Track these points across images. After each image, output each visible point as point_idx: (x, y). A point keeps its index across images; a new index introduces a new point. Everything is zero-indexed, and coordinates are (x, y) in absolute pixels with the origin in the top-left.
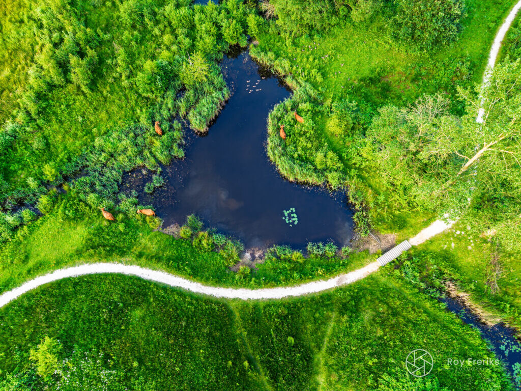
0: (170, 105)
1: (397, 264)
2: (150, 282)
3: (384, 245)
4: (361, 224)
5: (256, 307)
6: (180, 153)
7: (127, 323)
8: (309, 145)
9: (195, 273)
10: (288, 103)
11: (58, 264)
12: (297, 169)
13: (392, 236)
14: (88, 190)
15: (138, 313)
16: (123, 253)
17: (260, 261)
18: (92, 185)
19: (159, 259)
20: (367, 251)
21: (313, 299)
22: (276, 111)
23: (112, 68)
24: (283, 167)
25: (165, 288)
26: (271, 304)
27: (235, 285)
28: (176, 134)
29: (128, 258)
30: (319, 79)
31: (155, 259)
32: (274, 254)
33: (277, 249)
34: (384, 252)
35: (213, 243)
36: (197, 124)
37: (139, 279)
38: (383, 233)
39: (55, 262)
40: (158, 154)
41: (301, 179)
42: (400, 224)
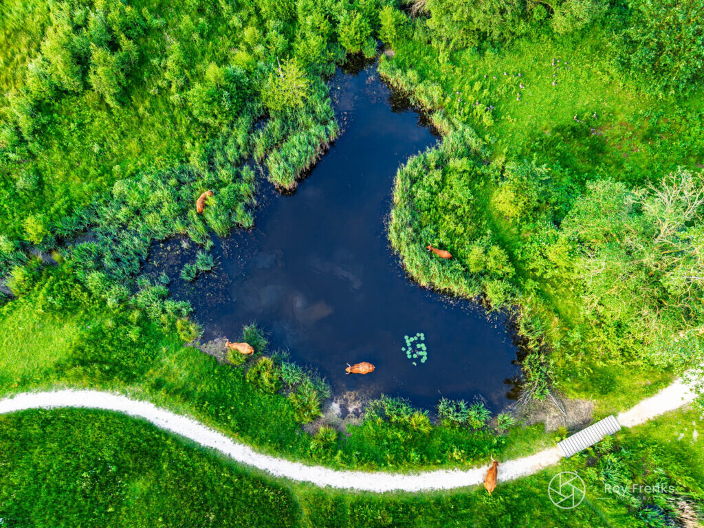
0: (240, 141)
1: (593, 457)
2: (167, 434)
3: (573, 418)
4: (534, 376)
5: (338, 502)
6: (247, 221)
7: (119, 503)
8: (460, 229)
9: (244, 429)
10: (431, 155)
11: (25, 383)
12: (435, 267)
13: (587, 403)
14: (91, 264)
15: (140, 486)
16: (130, 379)
17: (355, 421)
18: (99, 258)
19: (187, 396)
20: (541, 425)
21: (438, 502)
22: (411, 166)
23: (158, 72)
24: (412, 261)
25: (191, 448)
26: (365, 501)
27: (308, 457)
28: (244, 188)
29: (137, 388)
30: (487, 120)
31: (181, 396)
32: (381, 412)
33: (387, 404)
34: (573, 430)
35: (280, 378)
36: (279, 176)
37: (150, 426)
38: (572, 396)
39: (19, 380)
41: (440, 284)
42: (603, 384)
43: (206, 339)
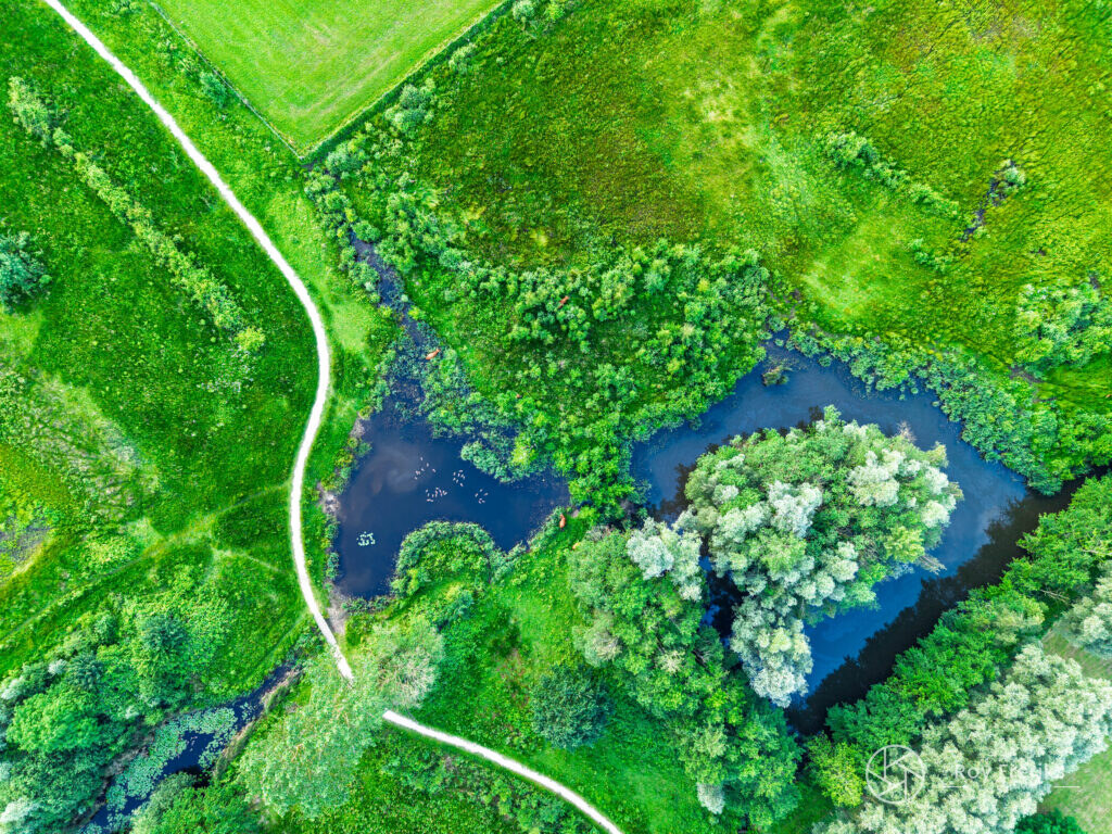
0: (490, 422)
1: (315, 630)
2: (309, 413)
3: (335, 622)
4: (354, 605)
5: (285, 504)
6: (436, 433)
7: (276, 397)
8: (437, 564)
9: (316, 451)
10: (488, 546)
11: (330, 331)
12: (409, 549)
13: (343, 630)
14: (400, 348)
15: (285, 404)
16: (337, 386)
17: (324, 509)
18: (403, 352)
19: (330, 418)
20: (329, 605)
21: (289, 553)
22: (478, 531)
24: (413, 537)
25: (304, 426)
26: (286, 515)
27: (306, 484)
28: (457, 431)
29: (332, 392)
30: (514, 582)
31: (330, 414)
32: (329, 522)
33: (333, 526)
34: (328, 621)
35: (342, 468)
36: (466, 452)
37: (313, 403)
38: (346, 623)
40: (433, 414)
41: (402, 552)
42: (353, 640)
43: (362, 422)
